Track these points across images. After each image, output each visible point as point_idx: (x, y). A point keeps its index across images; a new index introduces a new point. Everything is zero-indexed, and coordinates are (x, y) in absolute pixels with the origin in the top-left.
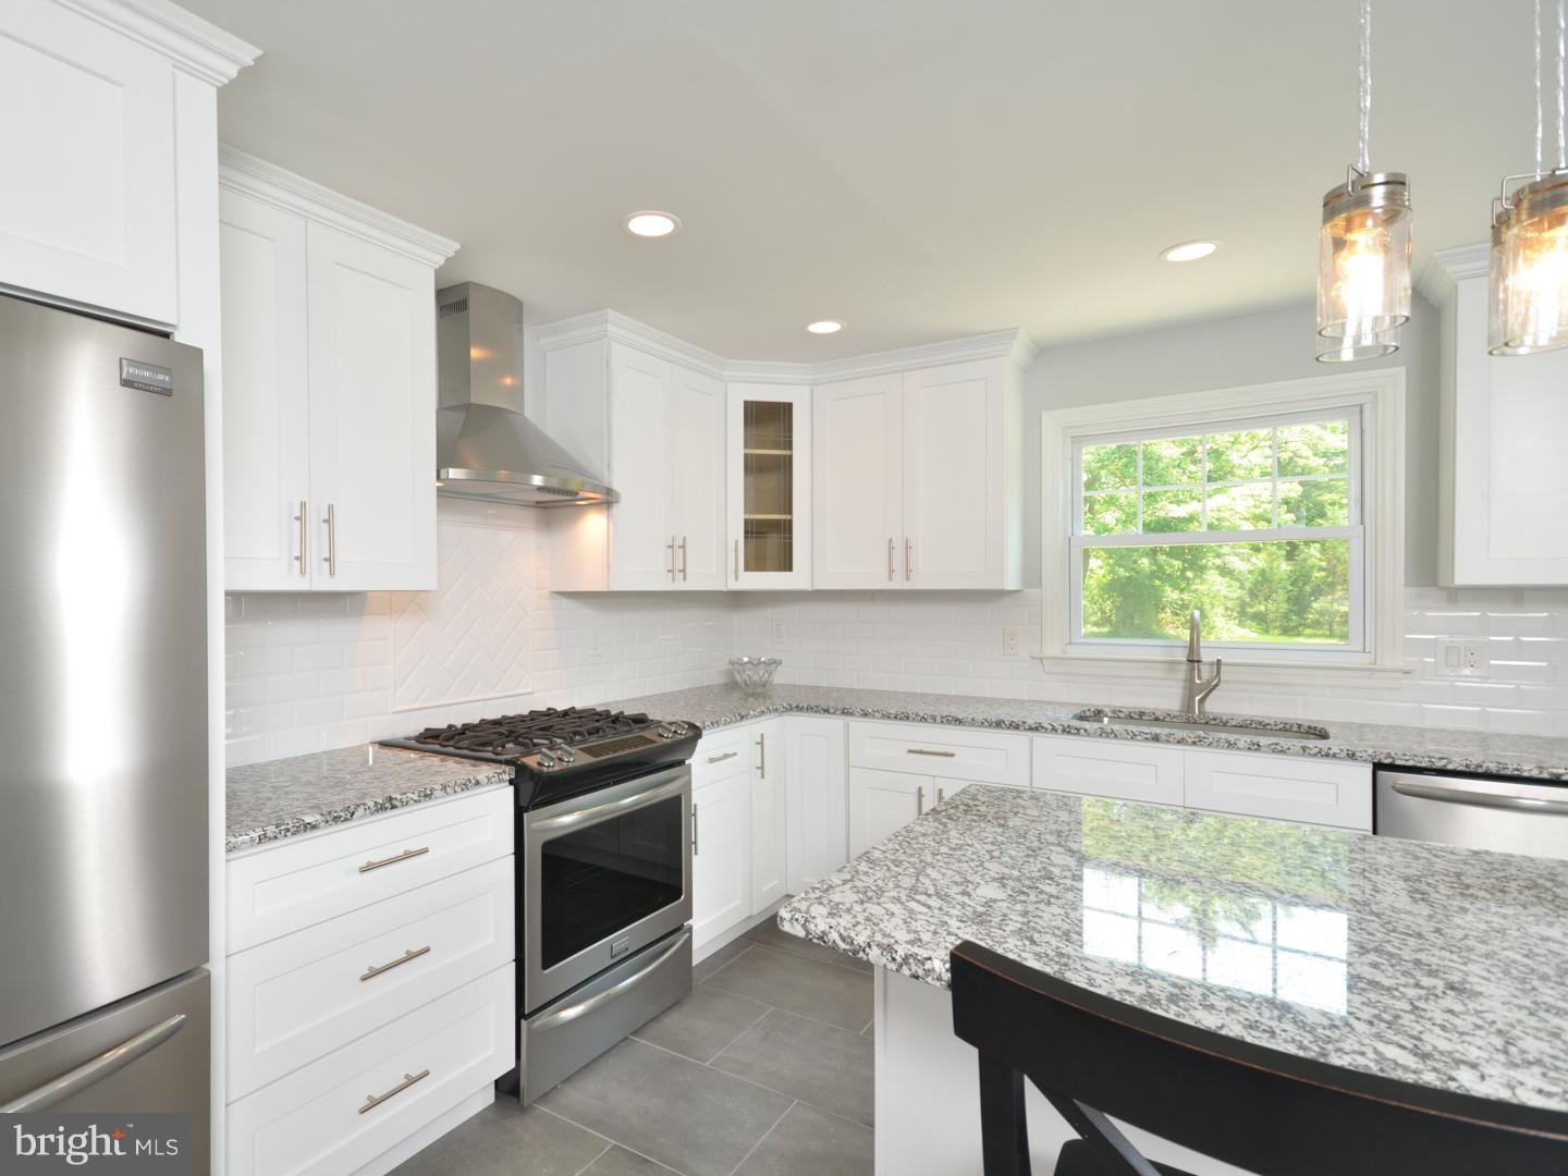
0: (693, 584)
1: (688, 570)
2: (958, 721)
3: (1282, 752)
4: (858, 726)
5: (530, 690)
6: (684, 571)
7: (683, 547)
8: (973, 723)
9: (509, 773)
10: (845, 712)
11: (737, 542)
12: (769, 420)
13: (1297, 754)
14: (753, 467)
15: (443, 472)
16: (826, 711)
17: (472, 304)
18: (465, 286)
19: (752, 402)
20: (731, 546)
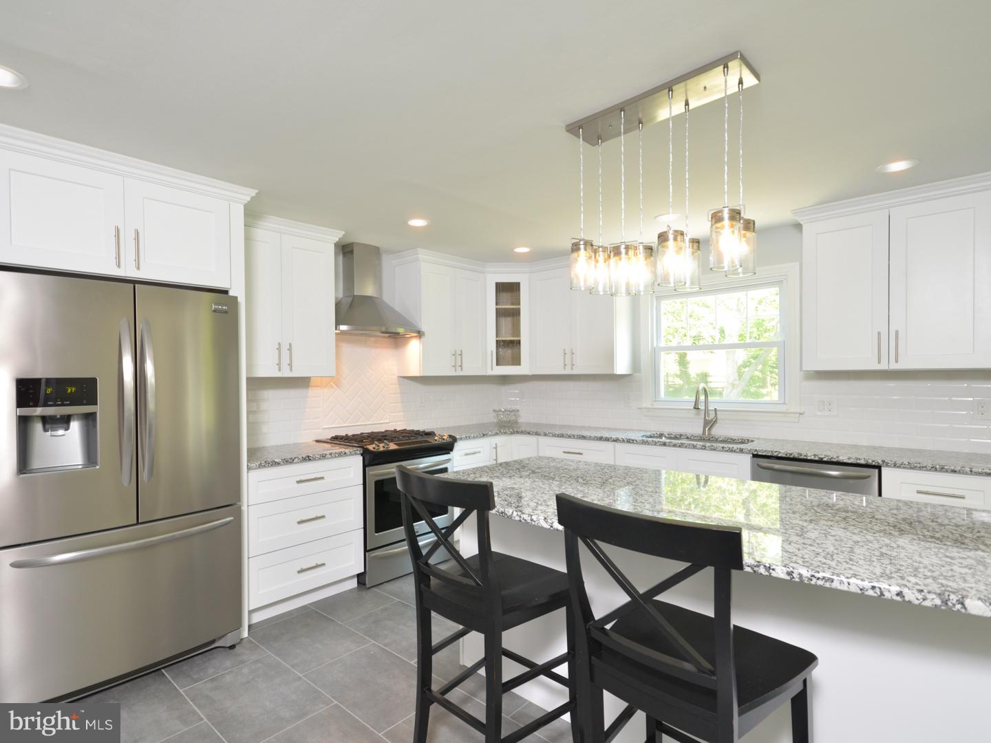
0: (467, 371)
1: (463, 365)
2: (584, 438)
3: (714, 450)
4: (542, 439)
5: (387, 421)
6: (461, 366)
7: (461, 355)
8: (590, 438)
9: (360, 451)
10: (537, 434)
11: (492, 352)
12: (508, 290)
13: (720, 451)
14: (500, 314)
15: (338, 327)
16: (529, 433)
17: (355, 252)
18: (352, 244)
19: (499, 283)
20: (489, 353)
